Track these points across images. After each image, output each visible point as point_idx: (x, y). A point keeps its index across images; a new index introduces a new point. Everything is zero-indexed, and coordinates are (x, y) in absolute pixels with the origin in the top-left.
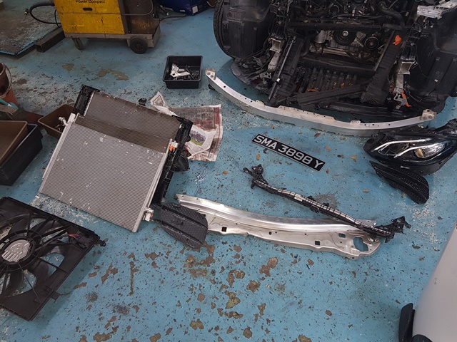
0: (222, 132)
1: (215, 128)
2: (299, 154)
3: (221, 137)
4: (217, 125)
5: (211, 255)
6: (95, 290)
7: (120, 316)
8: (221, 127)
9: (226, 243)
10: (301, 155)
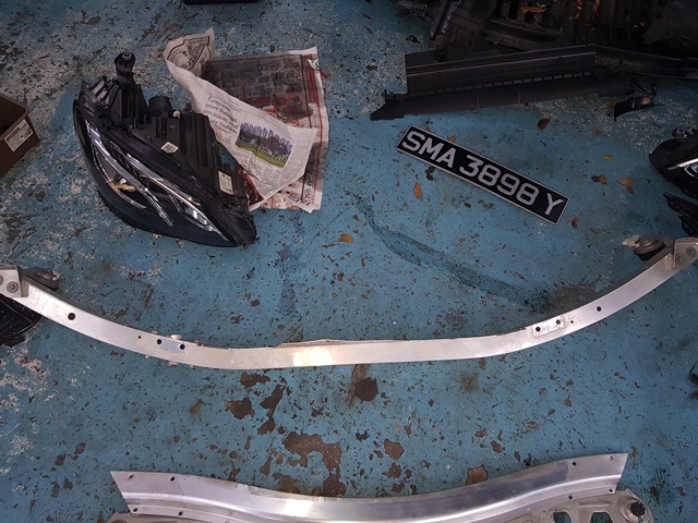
0: (326, 123)
1: (309, 113)
2: (508, 180)
3: (326, 139)
4: (313, 106)
5: (334, 472)
8: (324, 111)
9: (365, 436)
10: (513, 182)
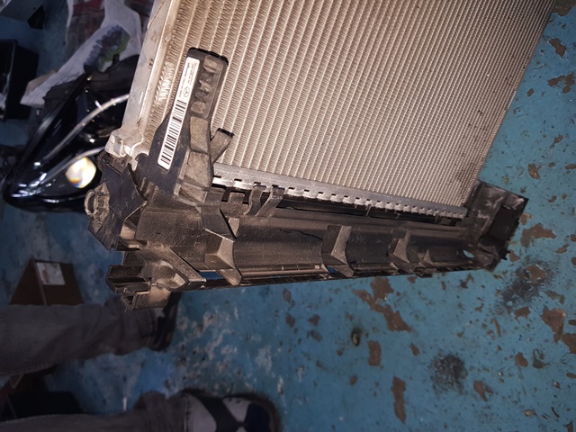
6: (428, 356)
7: (552, 294)
